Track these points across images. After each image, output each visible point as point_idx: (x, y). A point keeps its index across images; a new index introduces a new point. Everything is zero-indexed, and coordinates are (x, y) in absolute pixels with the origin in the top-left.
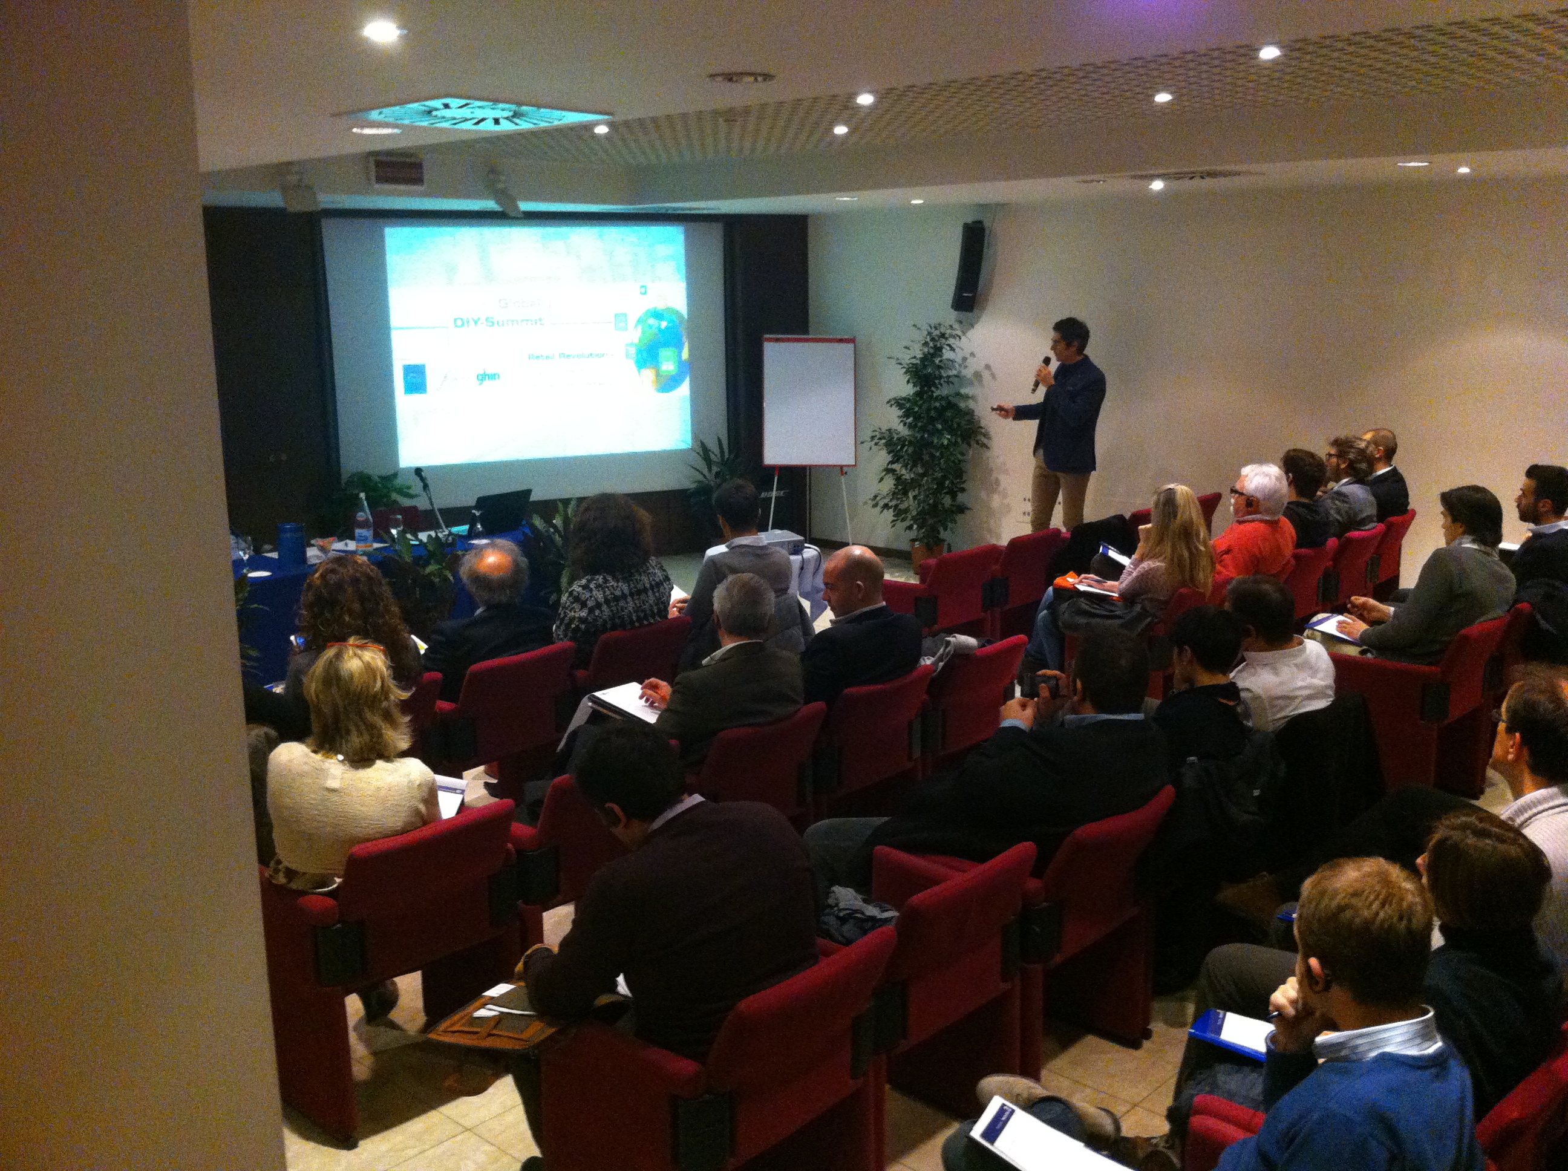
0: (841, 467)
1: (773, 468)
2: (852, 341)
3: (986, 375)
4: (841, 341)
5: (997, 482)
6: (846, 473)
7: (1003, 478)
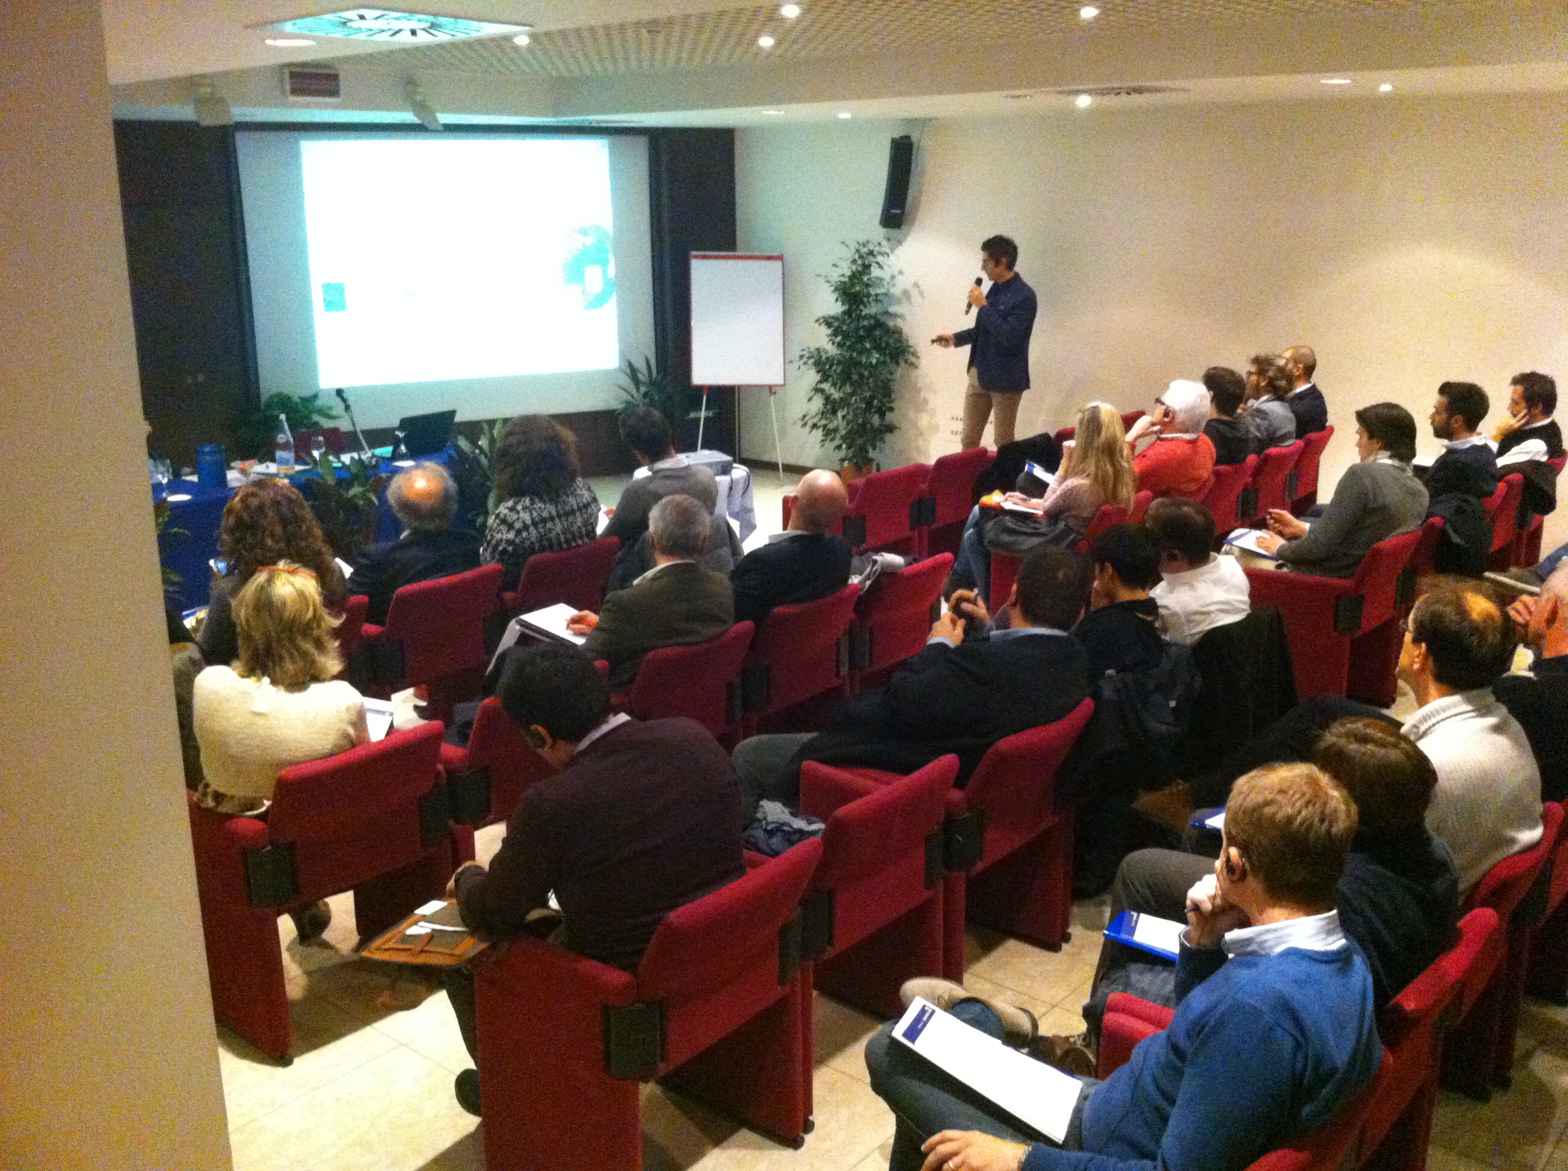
0: (770, 387)
1: (700, 389)
2: (780, 258)
3: (914, 292)
4: (769, 258)
5: (926, 401)
6: (775, 393)
7: (931, 397)
